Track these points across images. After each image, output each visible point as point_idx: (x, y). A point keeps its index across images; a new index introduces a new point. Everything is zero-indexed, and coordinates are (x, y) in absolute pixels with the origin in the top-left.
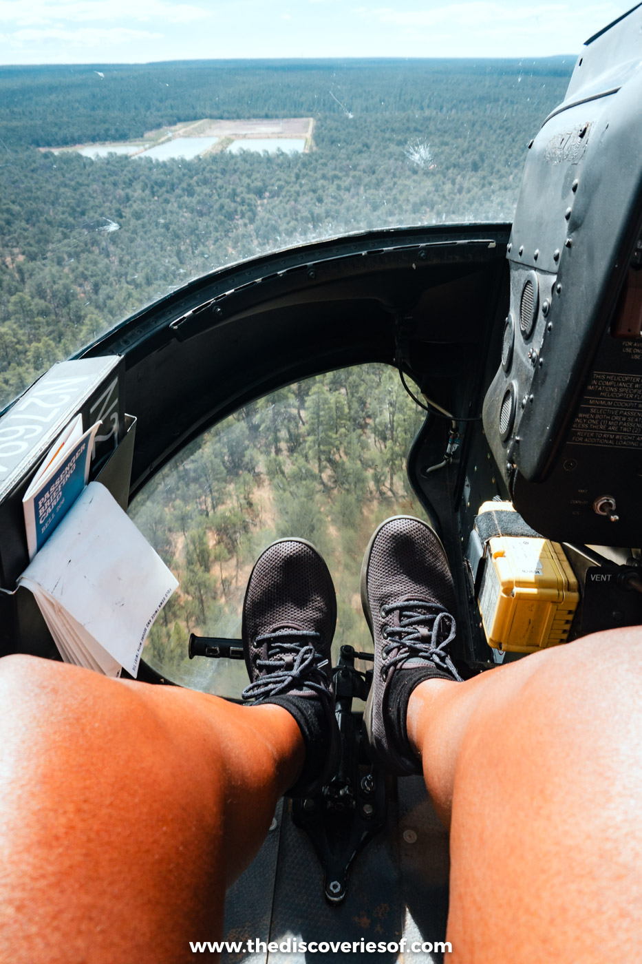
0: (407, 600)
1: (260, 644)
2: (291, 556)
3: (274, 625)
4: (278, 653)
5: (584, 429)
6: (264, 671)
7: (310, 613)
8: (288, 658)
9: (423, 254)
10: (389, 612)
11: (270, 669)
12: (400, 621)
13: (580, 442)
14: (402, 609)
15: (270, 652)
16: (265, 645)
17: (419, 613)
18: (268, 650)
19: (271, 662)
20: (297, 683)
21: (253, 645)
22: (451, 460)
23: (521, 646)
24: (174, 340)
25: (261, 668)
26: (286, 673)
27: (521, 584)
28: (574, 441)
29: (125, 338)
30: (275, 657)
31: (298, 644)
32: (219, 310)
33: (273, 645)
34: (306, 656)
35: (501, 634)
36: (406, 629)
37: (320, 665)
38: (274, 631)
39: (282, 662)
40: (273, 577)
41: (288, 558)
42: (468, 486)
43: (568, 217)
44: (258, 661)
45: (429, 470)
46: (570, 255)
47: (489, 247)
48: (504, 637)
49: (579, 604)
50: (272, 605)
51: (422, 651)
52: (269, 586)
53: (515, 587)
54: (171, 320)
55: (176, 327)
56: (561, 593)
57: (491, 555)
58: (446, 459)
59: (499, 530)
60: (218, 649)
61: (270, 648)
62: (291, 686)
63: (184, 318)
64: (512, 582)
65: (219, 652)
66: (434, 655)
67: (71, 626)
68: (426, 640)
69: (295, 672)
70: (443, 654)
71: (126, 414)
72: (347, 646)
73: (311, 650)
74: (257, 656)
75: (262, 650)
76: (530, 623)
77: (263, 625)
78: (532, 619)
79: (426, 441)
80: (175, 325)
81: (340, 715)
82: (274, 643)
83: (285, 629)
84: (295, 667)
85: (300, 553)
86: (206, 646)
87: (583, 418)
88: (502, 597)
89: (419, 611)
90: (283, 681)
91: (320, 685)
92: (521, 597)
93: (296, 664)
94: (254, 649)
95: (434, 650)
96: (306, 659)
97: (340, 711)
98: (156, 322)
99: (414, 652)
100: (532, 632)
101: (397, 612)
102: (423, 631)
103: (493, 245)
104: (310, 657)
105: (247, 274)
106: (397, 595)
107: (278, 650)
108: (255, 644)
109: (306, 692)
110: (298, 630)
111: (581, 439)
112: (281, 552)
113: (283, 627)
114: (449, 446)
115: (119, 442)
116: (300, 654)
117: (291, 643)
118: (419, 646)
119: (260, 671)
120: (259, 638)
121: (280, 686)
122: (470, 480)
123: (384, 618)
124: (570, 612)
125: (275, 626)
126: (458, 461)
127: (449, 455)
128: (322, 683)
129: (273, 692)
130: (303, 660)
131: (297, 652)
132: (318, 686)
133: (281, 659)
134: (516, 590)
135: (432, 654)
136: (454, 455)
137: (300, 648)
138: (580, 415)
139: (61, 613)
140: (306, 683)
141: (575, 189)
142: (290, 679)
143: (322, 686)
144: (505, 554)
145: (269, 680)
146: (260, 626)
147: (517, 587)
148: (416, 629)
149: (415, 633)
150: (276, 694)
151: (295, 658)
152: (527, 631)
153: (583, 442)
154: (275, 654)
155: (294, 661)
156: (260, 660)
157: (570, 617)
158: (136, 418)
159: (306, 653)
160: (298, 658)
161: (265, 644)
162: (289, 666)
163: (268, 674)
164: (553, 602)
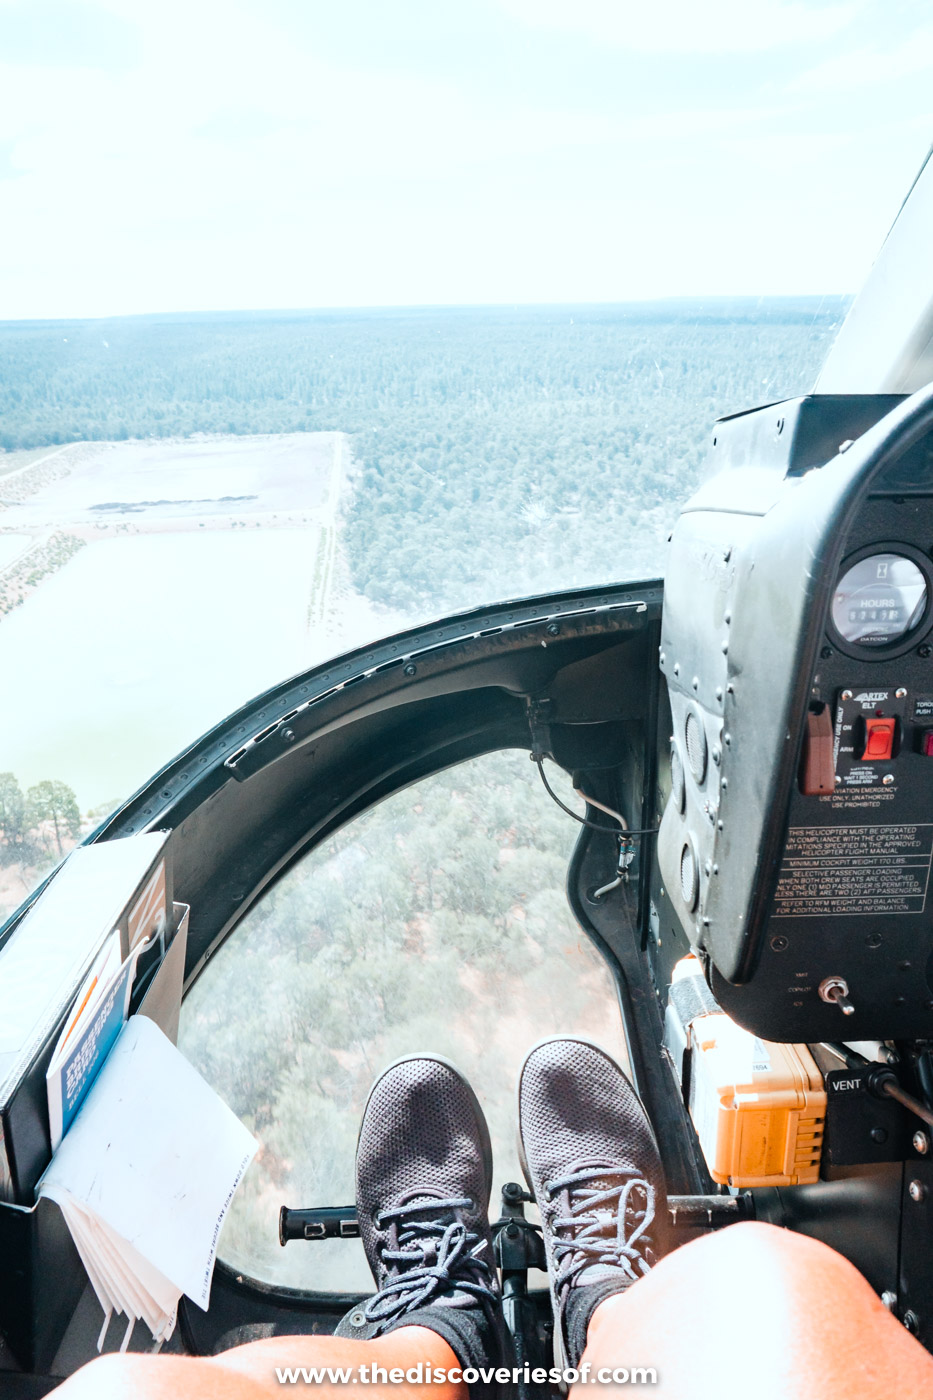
0: (577, 1170)
1: (385, 1224)
2: (420, 1084)
3: (404, 1192)
4: (413, 1238)
5: (789, 897)
6: (395, 1268)
7: (454, 1169)
8: (427, 1245)
9: (553, 629)
10: (555, 1193)
11: (403, 1265)
12: (571, 1206)
13: (787, 914)
14: (571, 1186)
15: (401, 1238)
16: (393, 1227)
17: (596, 1188)
18: (398, 1235)
19: (404, 1254)
20: (444, 1288)
21: (375, 1225)
22: (627, 877)
23: (758, 1176)
24: (231, 780)
25: (389, 1263)
26: (427, 1270)
27: (742, 1089)
28: (780, 914)
29: (164, 789)
30: (409, 1245)
31: (439, 1221)
32: (289, 732)
33: (405, 1226)
34: (454, 1240)
35: (728, 1165)
36: (580, 1219)
37: (476, 1250)
38: (405, 1202)
39: (418, 1254)
40: (396, 1117)
41: (415, 1088)
42: (655, 914)
43: (726, 652)
44: (385, 1253)
45: (598, 893)
46: (734, 704)
47: (638, 611)
48: (732, 1167)
49: (828, 1108)
50: (398, 1161)
51: (603, 1253)
52: (392, 1133)
53: (736, 1094)
54: (227, 754)
55: (233, 765)
56: (801, 1095)
57: (698, 1045)
58: (620, 876)
59: (705, 1007)
60: (323, 1226)
61: (400, 1230)
62: (437, 1292)
63: (244, 751)
64: (732, 1087)
65: (324, 1231)
66: (622, 1257)
67: (112, 1245)
68: (609, 1232)
69: (441, 1269)
70: (635, 1253)
71: (174, 903)
72: (511, 1185)
73: (460, 1229)
74: (382, 1245)
75: (390, 1233)
76: (765, 1142)
77: (388, 1193)
78: (767, 1137)
79: (588, 850)
80: (231, 762)
81: (512, 1302)
82: (407, 1222)
83: (420, 1198)
84: (440, 1260)
85: (432, 1076)
86: (304, 1224)
87: (785, 885)
88: (721, 1110)
89: (596, 1184)
90: (424, 1286)
91: (478, 1284)
92: (746, 1109)
93: (441, 1255)
94: (376, 1231)
95: (623, 1248)
96: (455, 1244)
97: (510, 1296)
98: (206, 761)
99: (593, 1257)
100: (770, 1155)
101: (565, 1192)
102: (604, 1218)
103: (642, 608)
104: (460, 1240)
105: (324, 679)
106: (563, 1163)
107: (412, 1233)
108: (378, 1223)
109: (461, 1298)
110: (440, 1198)
111: (787, 910)
112: (404, 1079)
113: (417, 1196)
114: (622, 857)
115: (166, 949)
116: (446, 1237)
117: (431, 1221)
118: (601, 1244)
119: (389, 1268)
120: (383, 1214)
121: (421, 1294)
122: (657, 906)
123: (549, 1202)
124: (818, 1121)
125: (405, 1194)
126: (637, 877)
127: (623, 870)
128: (481, 1281)
129: (411, 1306)
130: (451, 1247)
131: (440, 1233)
132: (476, 1286)
133: (418, 1248)
134: (740, 1099)
135: (619, 1255)
136: (629, 869)
137: (445, 1228)
138: (781, 881)
139: (99, 1227)
140: (459, 1284)
141: (728, 622)
142: (434, 1281)
143: (482, 1286)
144: (716, 1044)
145: (403, 1285)
146: (383, 1195)
147: (739, 1092)
148: (594, 1217)
149: (593, 1224)
150: (417, 1307)
151: (439, 1244)
152: (763, 1153)
153: (791, 913)
154: (408, 1240)
155: (438, 1249)
156: (387, 1249)
157: (819, 1128)
158: (189, 907)
159: (454, 1235)
160: (443, 1244)
161: (393, 1225)
162: (431, 1260)
163: (401, 1273)
164: (793, 1109)
